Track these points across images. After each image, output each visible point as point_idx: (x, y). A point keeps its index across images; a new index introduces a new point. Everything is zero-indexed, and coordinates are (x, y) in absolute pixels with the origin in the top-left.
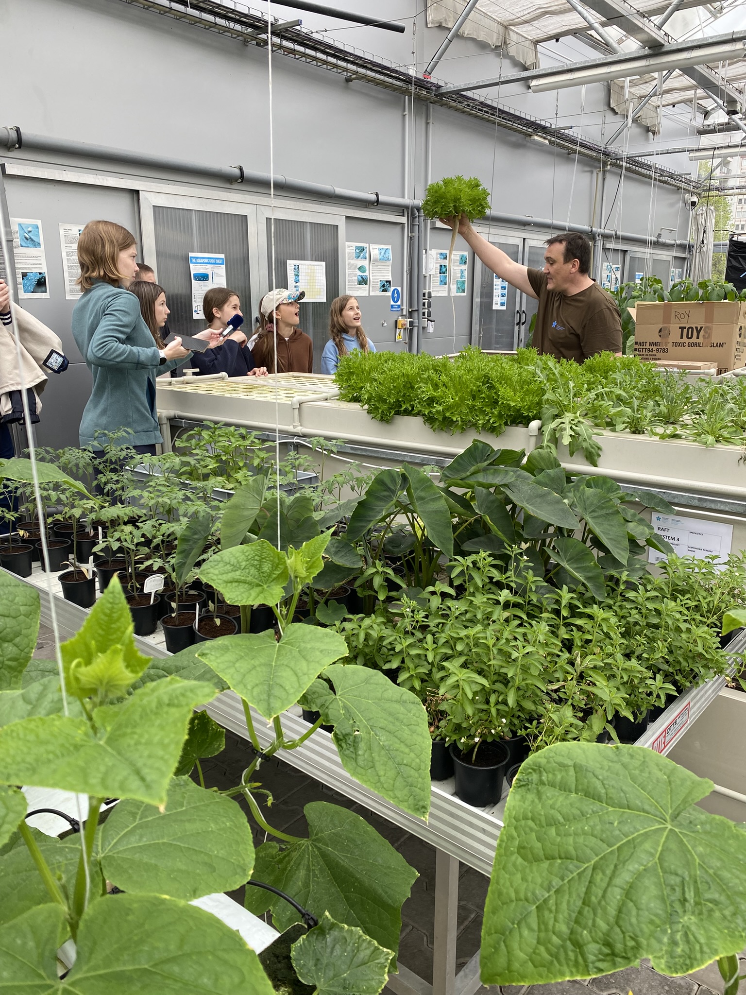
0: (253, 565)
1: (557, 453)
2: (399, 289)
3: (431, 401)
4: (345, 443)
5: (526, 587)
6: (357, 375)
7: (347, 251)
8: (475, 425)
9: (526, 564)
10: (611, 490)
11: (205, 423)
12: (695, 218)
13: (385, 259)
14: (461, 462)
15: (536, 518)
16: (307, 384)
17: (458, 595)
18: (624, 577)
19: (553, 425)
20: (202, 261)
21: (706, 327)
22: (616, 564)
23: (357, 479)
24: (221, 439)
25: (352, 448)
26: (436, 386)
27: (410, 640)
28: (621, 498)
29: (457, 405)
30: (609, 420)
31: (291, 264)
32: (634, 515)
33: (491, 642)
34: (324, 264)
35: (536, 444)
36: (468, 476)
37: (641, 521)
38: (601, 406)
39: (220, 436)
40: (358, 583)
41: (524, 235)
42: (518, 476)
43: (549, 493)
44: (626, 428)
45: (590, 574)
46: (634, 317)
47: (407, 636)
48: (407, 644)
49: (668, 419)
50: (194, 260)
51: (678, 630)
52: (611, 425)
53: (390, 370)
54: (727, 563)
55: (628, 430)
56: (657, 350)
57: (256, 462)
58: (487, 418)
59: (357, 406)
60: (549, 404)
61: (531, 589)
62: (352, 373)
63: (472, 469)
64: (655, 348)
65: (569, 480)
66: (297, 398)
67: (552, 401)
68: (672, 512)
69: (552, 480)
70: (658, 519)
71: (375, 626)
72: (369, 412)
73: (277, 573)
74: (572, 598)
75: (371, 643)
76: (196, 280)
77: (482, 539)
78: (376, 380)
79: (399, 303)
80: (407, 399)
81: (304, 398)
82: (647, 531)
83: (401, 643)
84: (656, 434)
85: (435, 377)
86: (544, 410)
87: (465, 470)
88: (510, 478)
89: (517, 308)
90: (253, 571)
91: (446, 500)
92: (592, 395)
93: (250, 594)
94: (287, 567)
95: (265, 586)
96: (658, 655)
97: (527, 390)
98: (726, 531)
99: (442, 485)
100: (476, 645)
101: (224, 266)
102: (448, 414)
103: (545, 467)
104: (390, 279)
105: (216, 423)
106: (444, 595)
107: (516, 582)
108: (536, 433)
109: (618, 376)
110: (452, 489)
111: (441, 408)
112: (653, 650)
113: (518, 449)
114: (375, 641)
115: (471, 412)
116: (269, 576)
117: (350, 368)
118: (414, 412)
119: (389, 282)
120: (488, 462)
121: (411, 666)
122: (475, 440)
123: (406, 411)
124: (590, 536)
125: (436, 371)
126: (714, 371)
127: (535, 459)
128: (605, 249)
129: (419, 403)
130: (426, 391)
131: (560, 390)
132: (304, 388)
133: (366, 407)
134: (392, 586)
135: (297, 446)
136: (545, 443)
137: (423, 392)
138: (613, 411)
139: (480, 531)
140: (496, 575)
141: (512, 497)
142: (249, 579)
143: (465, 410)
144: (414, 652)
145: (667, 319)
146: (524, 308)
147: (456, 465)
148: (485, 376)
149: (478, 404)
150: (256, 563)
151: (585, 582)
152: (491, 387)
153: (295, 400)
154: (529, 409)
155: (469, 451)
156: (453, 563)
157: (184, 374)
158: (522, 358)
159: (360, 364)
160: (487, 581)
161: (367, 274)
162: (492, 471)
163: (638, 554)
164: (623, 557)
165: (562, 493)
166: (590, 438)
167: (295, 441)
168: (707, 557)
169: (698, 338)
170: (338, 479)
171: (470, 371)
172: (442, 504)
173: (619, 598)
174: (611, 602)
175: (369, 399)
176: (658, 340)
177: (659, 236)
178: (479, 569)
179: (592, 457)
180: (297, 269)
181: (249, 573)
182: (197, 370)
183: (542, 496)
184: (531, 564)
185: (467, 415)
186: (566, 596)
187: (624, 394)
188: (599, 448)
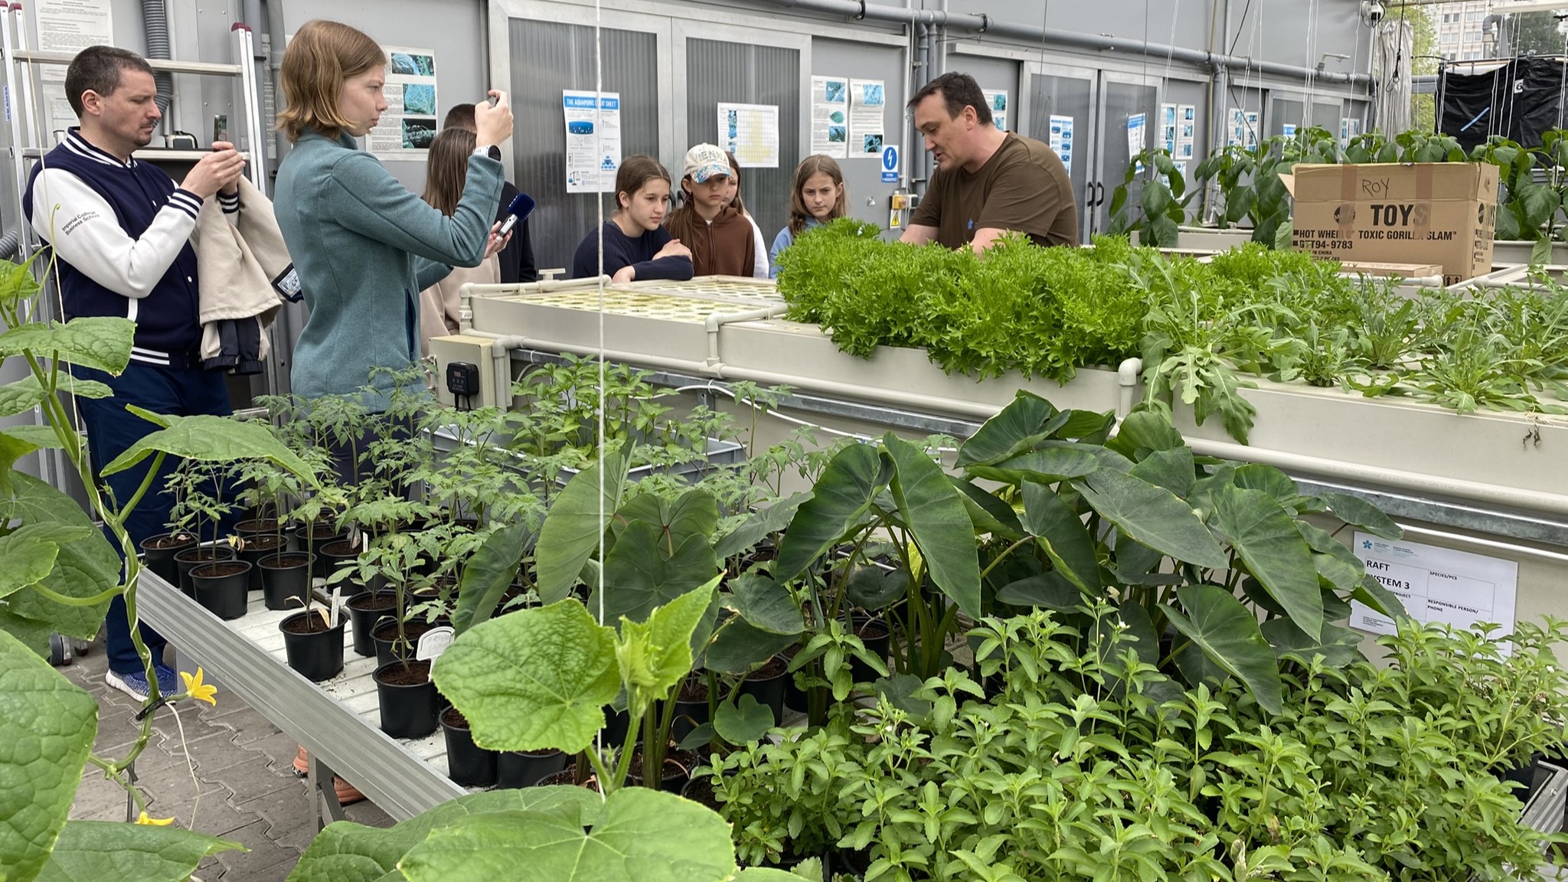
0: (546, 656)
1: (1174, 418)
2: (896, 148)
3: (942, 322)
4: (792, 391)
5: (1123, 683)
6: (818, 279)
7: (813, 89)
8: (1021, 365)
9: (1125, 637)
10: (1279, 491)
11: (562, 356)
12: (1380, 38)
13: (872, 102)
14: (997, 431)
15: (1140, 544)
16: (739, 294)
17: (989, 695)
18: (1317, 665)
19: (1164, 368)
20: (584, 103)
21: (1419, 207)
22: (1298, 636)
23: (810, 456)
24: (585, 383)
25: (805, 401)
26: (951, 297)
27: (892, 792)
28: (1298, 507)
29: (988, 330)
30: (1266, 361)
31: (723, 109)
32: (1324, 539)
33: (1056, 810)
34: (776, 109)
35: (1133, 401)
36: (1008, 459)
37: (1339, 551)
38: (1250, 335)
39: (583, 377)
40: (795, 664)
41: (1098, 65)
42: (1104, 462)
43: (1164, 497)
44: (1299, 374)
45: (1250, 660)
46: (1291, 189)
47: (887, 781)
48: (887, 798)
49: (1375, 362)
50: (571, 102)
51: (1437, 782)
52: (1270, 369)
53: (871, 269)
54: (1513, 638)
55: (1302, 379)
56: (1333, 244)
57: (640, 423)
58: (1042, 353)
59: (814, 329)
60: (1156, 329)
61: (1134, 687)
62: (809, 275)
63: (1017, 446)
64: (1328, 241)
65: (1201, 473)
66: (716, 315)
67: (1161, 325)
68: (1395, 533)
69: (1170, 469)
70: (1367, 545)
71: (825, 756)
72: (835, 339)
73: (596, 673)
74: (1216, 711)
75: (815, 791)
76: (572, 131)
77: (1036, 580)
78: (848, 287)
79: (895, 169)
80: (900, 317)
81: (726, 316)
82: (1354, 571)
83: (874, 796)
84: (1358, 387)
85: (949, 281)
86: (1146, 341)
87: (1004, 447)
88: (1089, 466)
89: (1089, 179)
90: (545, 669)
91: (967, 505)
92: (1234, 314)
93: (529, 724)
94: (616, 661)
95: (568, 703)
96: (1400, 839)
97: (1115, 305)
98: (1504, 573)
99: (960, 473)
100: (1027, 813)
101: (617, 112)
102: (971, 345)
103: (1153, 445)
104: (881, 132)
105: (581, 356)
106: (961, 697)
107: (1103, 673)
108: (1132, 381)
109: (1279, 283)
110: (978, 482)
111: (959, 334)
112: (1388, 828)
113: (1101, 409)
114: (822, 786)
115: (1014, 342)
116: (579, 680)
117: (805, 267)
118: (911, 341)
119: (880, 137)
120: (1047, 433)
121: (894, 846)
122: (1021, 393)
123: (897, 337)
124: (1243, 577)
125: (951, 270)
126: (1438, 279)
127: (1134, 428)
128: (1232, 87)
129: (922, 324)
130: (933, 304)
131: (1176, 306)
132: (732, 299)
133: (830, 331)
134: (860, 672)
135: (714, 397)
136: (1150, 400)
137: (928, 306)
138: (1274, 344)
139: (1034, 563)
140: (1066, 657)
141: (1092, 501)
142: (531, 688)
143: (1003, 339)
144: (900, 817)
145: (1348, 193)
146: (1099, 179)
147: (985, 438)
148: (1038, 280)
149: (1026, 328)
150: (552, 649)
151: (1240, 675)
152: (1049, 299)
153: (711, 318)
154: (1119, 339)
155: (1009, 412)
156: (981, 631)
157: (541, 278)
158: (1103, 252)
159: (823, 261)
160: (1047, 668)
161: (844, 124)
162: (1054, 450)
163: (1339, 617)
164: (1312, 624)
165: (1187, 493)
166: (1233, 392)
167: (710, 386)
168: (1475, 626)
169: (1405, 223)
170: (776, 455)
171: (1011, 271)
172: (959, 513)
173: (1308, 707)
174: (1293, 716)
175: (836, 317)
176: (1335, 227)
177: (1321, 66)
178: (1031, 644)
179: (1237, 426)
180: (732, 117)
181: (535, 673)
182: (562, 271)
183: (1153, 501)
184: (1135, 639)
185: (1006, 346)
186: (1205, 706)
187: (1292, 314)
188: (1250, 411)
